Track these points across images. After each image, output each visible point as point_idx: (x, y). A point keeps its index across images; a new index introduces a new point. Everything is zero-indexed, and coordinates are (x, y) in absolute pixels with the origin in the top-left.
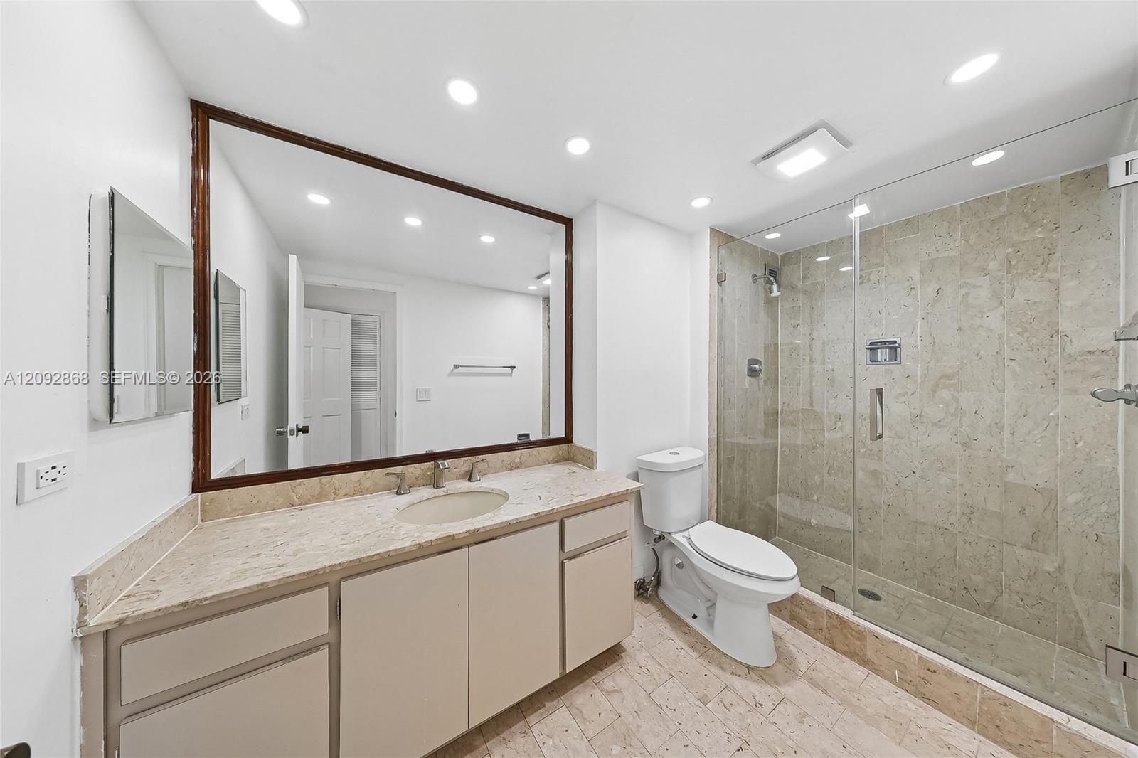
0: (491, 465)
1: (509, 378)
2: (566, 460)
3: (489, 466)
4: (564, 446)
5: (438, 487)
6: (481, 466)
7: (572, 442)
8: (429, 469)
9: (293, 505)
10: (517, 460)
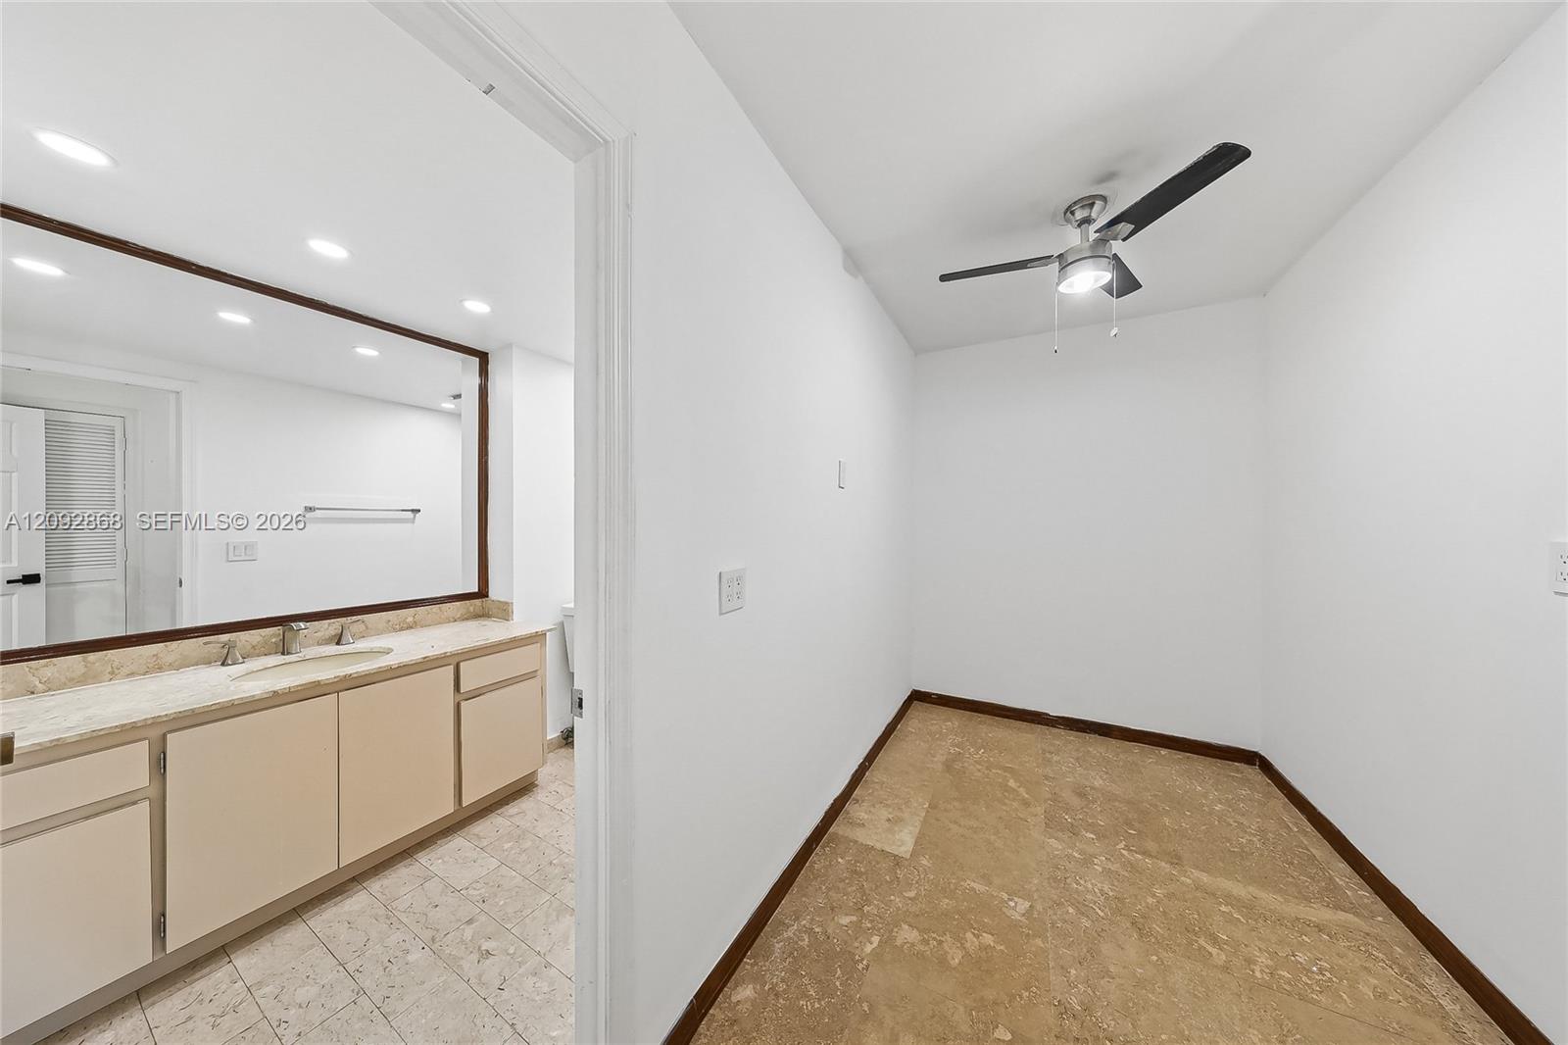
0: (370, 626)
1: (410, 525)
2: (480, 616)
3: (367, 628)
4: (477, 602)
5: (288, 653)
6: (355, 628)
7: (487, 596)
8: (274, 635)
9: (33, 693)
10: (410, 619)
